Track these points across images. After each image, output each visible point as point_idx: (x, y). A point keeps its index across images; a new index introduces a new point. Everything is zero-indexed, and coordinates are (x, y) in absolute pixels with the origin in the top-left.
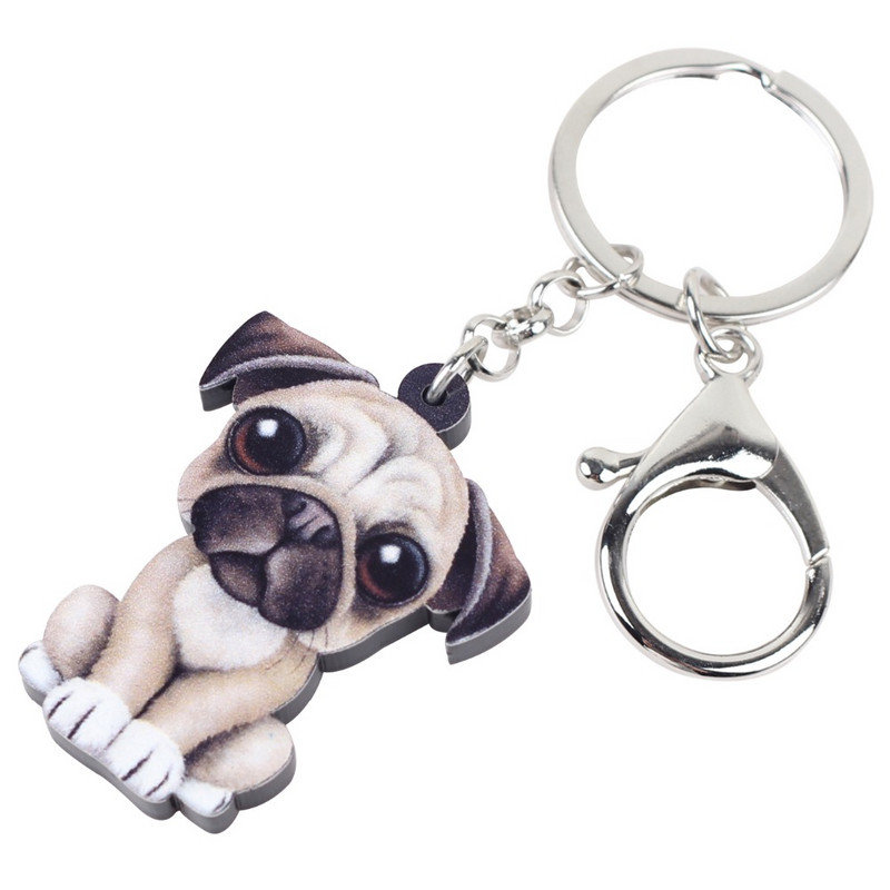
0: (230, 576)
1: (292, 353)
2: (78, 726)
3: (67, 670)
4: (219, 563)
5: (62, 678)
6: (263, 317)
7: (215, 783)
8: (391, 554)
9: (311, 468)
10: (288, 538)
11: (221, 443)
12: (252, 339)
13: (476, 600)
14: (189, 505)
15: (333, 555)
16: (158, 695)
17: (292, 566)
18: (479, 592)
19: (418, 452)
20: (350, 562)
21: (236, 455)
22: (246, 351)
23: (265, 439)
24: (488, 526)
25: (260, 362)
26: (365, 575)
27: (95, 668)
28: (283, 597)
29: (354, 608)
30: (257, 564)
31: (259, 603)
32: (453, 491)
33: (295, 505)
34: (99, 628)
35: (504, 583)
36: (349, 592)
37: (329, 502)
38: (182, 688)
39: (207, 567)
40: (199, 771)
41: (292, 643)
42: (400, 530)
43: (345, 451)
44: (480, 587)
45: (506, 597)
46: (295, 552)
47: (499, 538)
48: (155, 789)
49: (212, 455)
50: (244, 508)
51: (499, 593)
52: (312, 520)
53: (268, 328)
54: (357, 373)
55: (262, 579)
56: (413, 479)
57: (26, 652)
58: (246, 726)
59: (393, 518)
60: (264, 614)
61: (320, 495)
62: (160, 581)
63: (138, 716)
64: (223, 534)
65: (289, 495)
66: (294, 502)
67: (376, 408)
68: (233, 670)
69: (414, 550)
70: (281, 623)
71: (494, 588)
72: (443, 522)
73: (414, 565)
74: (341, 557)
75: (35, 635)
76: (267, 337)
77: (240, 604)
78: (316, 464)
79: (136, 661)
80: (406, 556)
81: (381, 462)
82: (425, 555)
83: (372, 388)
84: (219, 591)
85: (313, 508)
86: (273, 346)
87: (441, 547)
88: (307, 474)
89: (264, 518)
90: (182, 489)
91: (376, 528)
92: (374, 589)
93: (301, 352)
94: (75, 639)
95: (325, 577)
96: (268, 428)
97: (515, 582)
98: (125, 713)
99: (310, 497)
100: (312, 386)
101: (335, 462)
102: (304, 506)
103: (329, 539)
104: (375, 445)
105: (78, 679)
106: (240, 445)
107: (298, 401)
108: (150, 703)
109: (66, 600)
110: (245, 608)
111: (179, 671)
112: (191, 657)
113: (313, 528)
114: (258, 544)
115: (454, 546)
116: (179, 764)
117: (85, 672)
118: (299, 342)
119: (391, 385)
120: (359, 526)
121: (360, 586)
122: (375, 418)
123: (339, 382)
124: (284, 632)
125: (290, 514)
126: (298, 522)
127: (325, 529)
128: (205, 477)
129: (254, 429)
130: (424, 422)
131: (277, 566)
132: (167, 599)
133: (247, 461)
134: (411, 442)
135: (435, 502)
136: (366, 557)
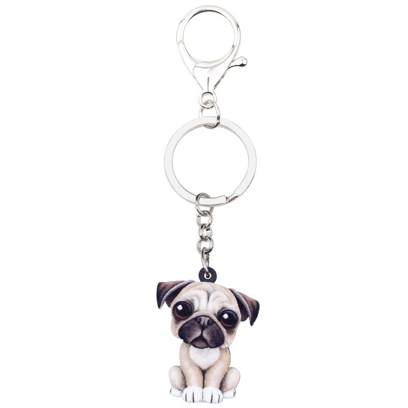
0: (198, 344)
1: (172, 288)
2: (193, 399)
3: (182, 389)
4: (193, 343)
5: (182, 391)
6: (160, 284)
7: (229, 390)
8: (226, 316)
9: (196, 309)
10: (203, 328)
11: (173, 318)
12: (161, 291)
13: (250, 313)
14: (178, 335)
15: (215, 325)
16: (204, 380)
17: (208, 333)
18: (249, 311)
19: (214, 290)
20: (219, 323)
21: (178, 318)
22: (162, 294)
23: (181, 310)
24: (240, 296)
25: (167, 294)
26: (224, 324)
27: (187, 384)
28: (212, 341)
29: (227, 333)
30: (201, 338)
31: (208, 346)
32: (227, 293)
33: (199, 320)
34: (181, 375)
35: (253, 306)
36: (224, 330)
37: (205, 314)
38: (207, 375)
39: (192, 346)
40: (224, 390)
41: (221, 349)
42: (224, 310)
43: (199, 301)
44: (249, 310)
45: (256, 308)
46: (207, 329)
47: (244, 297)
48: (219, 400)
49: (173, 322)
50: (189, 328)
51: (254, 308)
52: (205, 321)
53: (163, 286)
54: (188, 282)
55: (205, 340)
56: (218, 297)
57: (171, 391)
58: (226, 374)
59: (220, 308)
60: (211, 347)
61: (202, 314)
62: (185, 356)
63: (203, 388)
64: (189, 337)
65: (196, 319)
66: (198, 320)
67: (198, 287)
68: (214, 364)
69: (229, 312)
70: (216, 347)
71: (252, 308)
72: (231, 302)
73: (232, 315)
74: (216, 324)
75: (170, 386)
76: (164, 288)
77: (204, 349)
78: (196, 308)
79: (194, 377)
80: (229, 314)
81: (208, 298)
82: (233, 311)
83: (194, 283)
84: (198, 349)
85: (203, 318)
86: (167, 289)
87: (234, 307)
88: (196, 311)
89: (195, 327)
90: (173, 333)
91: (218, 313)
92: (228, 326)
93: (173, 286)
94: (178, 381)
95: (217, 330)
96: (180, 307)
97: (255, 304)
98: (200, 389)
99: (200, 316)
100: (182, 292)
101: (199, 305)
102: (200, 319)
103: (211, 322)
104: (205, 295)
105: (185, 389)
106: (177, 315)
107: (181, 297)
108: (203, 383)
109: (169, 375)
110: (206, 349)
111: (204, 372)
112: (204, 368)
113: (206, 322)
114: (198, 334)
115: (237, 305)
116: (219, 391)
117: (186, 386)
118: (171, 284)
119: (197, 280)
120: (215, 315)
121: (225, 327)
122: (200, 289)
123: (186, 287)
124: (218, 348)
125: (199, 322)
126: (202, 323)
127: (209, 320)
128: (176, 327)
129: (177, 310)
130: (210, 283)
131: (205, 335)
132: (189, 359)
133: (181, 318)
134: (211, 289)
135: (226, 299)
136: (222, 321)
